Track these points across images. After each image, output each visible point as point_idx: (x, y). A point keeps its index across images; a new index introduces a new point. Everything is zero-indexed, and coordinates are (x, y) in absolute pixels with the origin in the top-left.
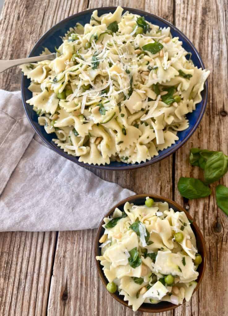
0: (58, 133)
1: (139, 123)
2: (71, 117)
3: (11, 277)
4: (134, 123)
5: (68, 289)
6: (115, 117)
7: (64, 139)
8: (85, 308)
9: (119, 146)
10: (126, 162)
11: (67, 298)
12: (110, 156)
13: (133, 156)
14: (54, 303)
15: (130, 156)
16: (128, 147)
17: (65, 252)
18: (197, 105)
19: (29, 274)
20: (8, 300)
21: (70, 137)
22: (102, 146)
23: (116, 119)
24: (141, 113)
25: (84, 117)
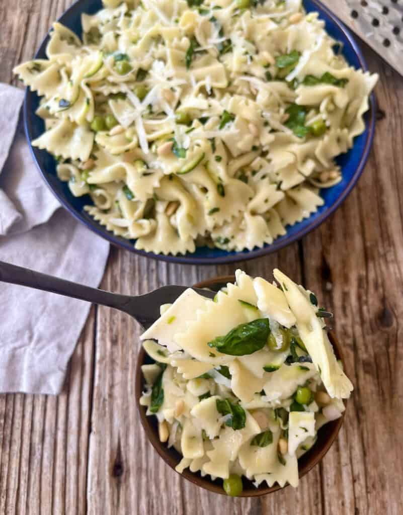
0: (96, 196)
1: (249, 173)
2: (119, 163)
3: (15, 441)
4: (239, 174)
5: (123, 454)
6: (204, 161)
7: (107, 206)
8: (157, 486)
9: (212, 217)
10: (224, 247)
11: (122, 472)
12: (195, 236)
13: (239, 237)
14: (99, 483)
15: (233, 237)
16: (229, 220)
17: (112, 387)
18: (356, 139)
19: (48, 433)
20: (13, 485)
21: (117, 202)
22: (180, 219)
23: (206, 166)
24: (253, 155)
25: (145, 163)
